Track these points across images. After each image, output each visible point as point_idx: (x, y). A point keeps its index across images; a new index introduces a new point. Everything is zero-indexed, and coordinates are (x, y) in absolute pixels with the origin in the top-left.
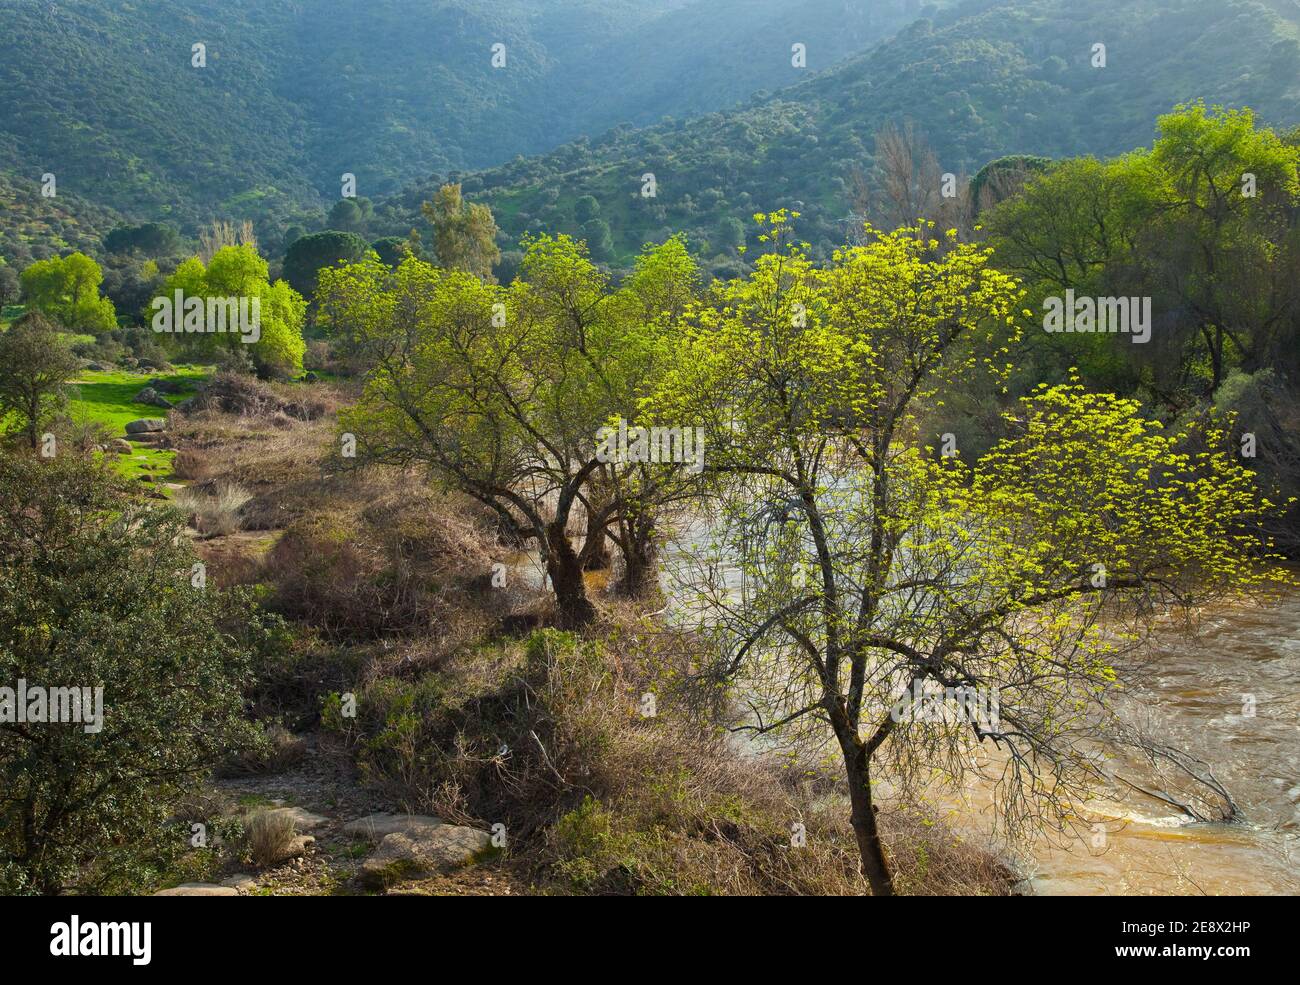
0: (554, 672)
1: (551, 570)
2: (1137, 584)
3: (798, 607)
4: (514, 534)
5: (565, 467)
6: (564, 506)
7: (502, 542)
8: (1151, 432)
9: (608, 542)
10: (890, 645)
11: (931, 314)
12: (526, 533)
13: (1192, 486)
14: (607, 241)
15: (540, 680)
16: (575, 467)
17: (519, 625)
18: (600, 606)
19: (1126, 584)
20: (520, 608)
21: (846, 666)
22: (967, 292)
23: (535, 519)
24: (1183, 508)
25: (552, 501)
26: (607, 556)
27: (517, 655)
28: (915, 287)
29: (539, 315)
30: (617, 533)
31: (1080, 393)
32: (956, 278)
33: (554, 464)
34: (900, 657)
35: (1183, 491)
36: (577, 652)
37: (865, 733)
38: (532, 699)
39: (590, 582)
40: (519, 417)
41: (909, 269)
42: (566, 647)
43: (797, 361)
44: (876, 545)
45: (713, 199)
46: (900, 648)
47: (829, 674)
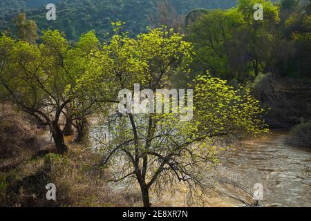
0: (53, 167)
1: (53, 136)
2: (226, 134)
3: (127, 143)
4: (42, 125)
5: (58, 103)
6: (58, 115)
7: (38, 128)
8: (230, 89)
9: (73, 127)
10: (153, 154)
11: (166, 54)
12: (45, 124)
13: (242, 105)
14: (74, 34)
15: (48, 170)
16: (61, 103)
17: (42, 153)
18: (70, 147)
19: (223, 134)
20: (43, 148)
21: (141, 161)
22: (176, 48)
23: (48, 119)
24: (239, 112)
25: (54, 114)
26: (72, 131)
27: (41, 162)
28: (161, 46)
29: (49, 55)
30: (75, 124)
31: (210, 78)
32: (173, 44)
33: (54, 102)
34: (157, 157)
35: (239, 107)
36: (61, 161)
37: (147, 181)
38: (46, 176)
39: (66, 139)
40: (43, 87)
41: (160, 41)
42: (57, 159)
43: (125, 68)
44: (150, 124)
45: (107, 20)
46: (156, 155)
47: (136, 163)
